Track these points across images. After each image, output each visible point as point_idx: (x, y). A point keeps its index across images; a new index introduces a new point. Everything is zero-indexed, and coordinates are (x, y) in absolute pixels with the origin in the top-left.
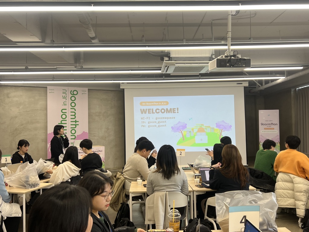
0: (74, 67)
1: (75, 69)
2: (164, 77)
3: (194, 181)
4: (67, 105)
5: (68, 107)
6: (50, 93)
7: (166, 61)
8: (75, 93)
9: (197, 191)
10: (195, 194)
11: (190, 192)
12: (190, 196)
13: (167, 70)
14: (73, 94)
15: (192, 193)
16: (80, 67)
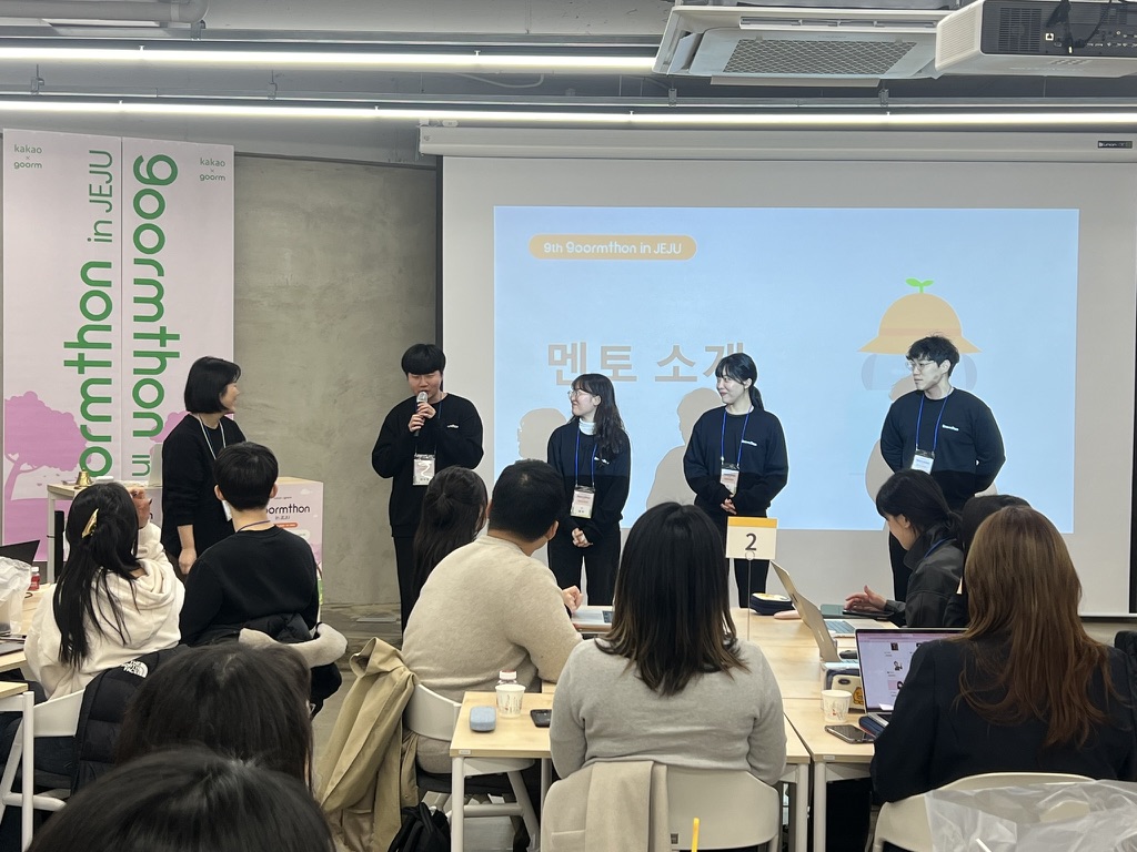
0: (153, 24)
1: (159, 35)
2: (673, 94)
3: (817, 704)
4: (116, 237)
5: (122, 253)
6: (17, 166)
8: (161, 170)
9: (835, 762)
10: (823, 777)
11: (794, 763)
12: (793, 788)
13: (694, 55)
14: (152, 180)
15: (804, 770)
16: (188, 26)
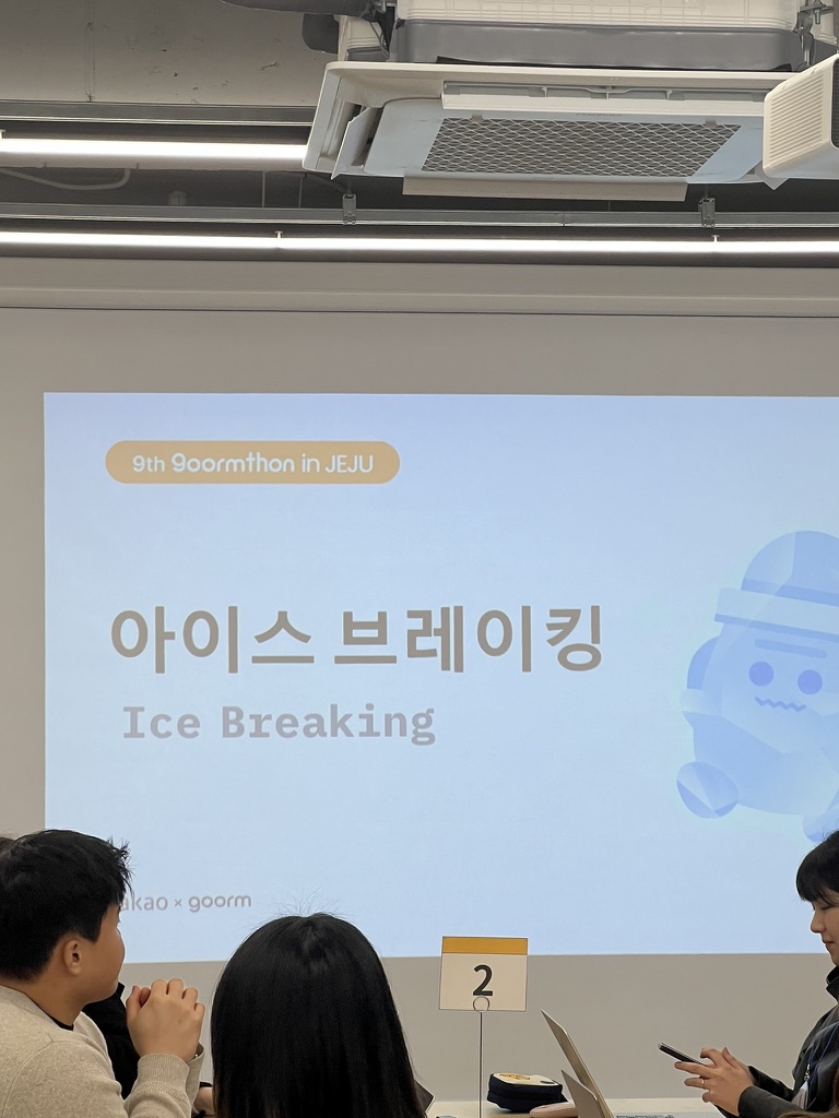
2: (349, 203)
7: (353, 55)
13: (370, 141)
